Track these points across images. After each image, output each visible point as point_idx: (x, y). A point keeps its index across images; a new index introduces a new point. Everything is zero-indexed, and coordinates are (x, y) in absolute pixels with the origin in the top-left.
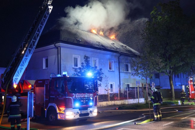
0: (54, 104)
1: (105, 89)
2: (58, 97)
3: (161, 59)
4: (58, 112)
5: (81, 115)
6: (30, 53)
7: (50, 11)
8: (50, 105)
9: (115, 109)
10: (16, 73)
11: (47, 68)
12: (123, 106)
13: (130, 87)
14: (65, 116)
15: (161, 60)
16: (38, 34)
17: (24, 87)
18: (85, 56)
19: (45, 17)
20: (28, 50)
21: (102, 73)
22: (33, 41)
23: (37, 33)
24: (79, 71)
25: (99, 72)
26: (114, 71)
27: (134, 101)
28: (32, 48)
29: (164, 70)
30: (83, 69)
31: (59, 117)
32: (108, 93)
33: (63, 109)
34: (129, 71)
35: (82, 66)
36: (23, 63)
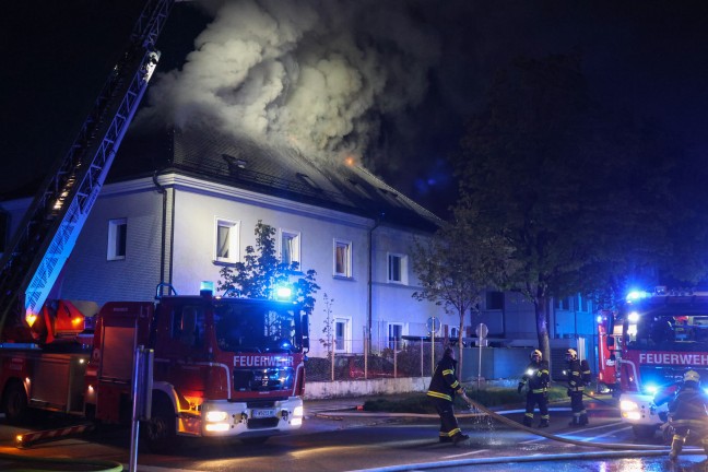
1: (322, 341)
2: (180, 362)
3: (511, 244)
4: (179, 409)
6: (82, 208)
9: (355, 409)
10: (37, 275)
11: (121, 257)
12: (381, 401)
13: (403, 334)
14: (203, 425)
15: (511, 250)
16: (112, 146)
17: (58, 322)
18: (260, 225)
20: (76, 199)
21: (315, 286)
22: (93, 170)
23: (106, 143)
24: (236, 273)
25: (306, 282)
26: (351, 280)
27: (415, 385)
28: (89, 192)
29: (522, 285)
30: (250, 269)
31: (181, 428)
32: (330, 353)
33: (195, 400)
34: (404, 279)
35: (248, 258)
36: (60, 242)
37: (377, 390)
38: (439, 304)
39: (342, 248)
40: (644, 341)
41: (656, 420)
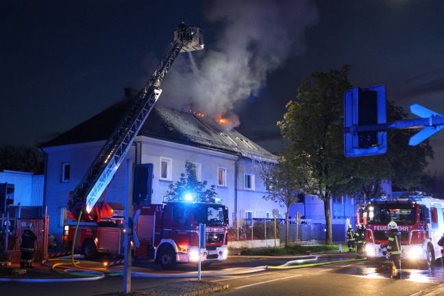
0: (170, 240)
2: (177, 230)
3: (312, 170)
4: (177, 251)
5: (209, 257)
6: (116, 162)
7: (157, 97)
8: (163, 241)
9: (237, 255)
10: (92, 190)
13: (253, 217)
14: (188, 257)
17: (103, 213)
18: (187, 163)
19: (147, 107)
20: (113, 158)
21: (215, 193)
22: (123, 145)
23: (130, 133)
24: (176, 187)
25: (210, 191)
26: (226, 188)
27: (262, 244)
28: (121, 155)
30: (183, 185)
31: (179, 258)
33: (184, 247)
34: (253, 187)
35: (182, 179)
36: (104, 177)
37: (244, 246)
38: (276, 202)
39: (221, 172)
40: (376, 220)
41: (382, 255)
